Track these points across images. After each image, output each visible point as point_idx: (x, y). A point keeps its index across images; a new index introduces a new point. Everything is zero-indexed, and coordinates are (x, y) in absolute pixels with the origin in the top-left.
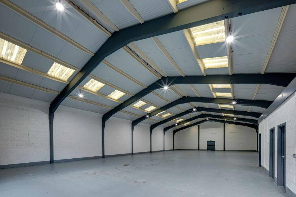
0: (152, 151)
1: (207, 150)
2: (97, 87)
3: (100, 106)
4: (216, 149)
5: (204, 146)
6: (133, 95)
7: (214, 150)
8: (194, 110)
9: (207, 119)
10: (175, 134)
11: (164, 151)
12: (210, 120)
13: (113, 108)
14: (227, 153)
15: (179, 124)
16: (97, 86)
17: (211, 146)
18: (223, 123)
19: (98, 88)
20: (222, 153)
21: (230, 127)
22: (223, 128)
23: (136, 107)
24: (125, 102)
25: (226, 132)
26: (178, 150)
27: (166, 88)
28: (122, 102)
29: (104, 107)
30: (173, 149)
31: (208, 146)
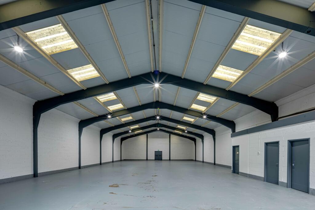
0: (102, 162)
1: (155, 160)
2: (56, 47)
3: (42, 84)
4: (163, 159)
5: (152, 156)
6: (108, 83)
7: (161, 160)
8: (158, 118)
9: (158, 129)
10: (123, 142)
11: (113, 162)
12: (161, 130)
13: (62, 94)
14: (172, 163)
15: (133, 130)
16: (56, 45)
17: (158, 156)
18: (169, 134)
19: (57, 49)
20: (168, 163)
21: (174, 138)
22: (169, 139)
23: (99, 101)
24: (89, 89)
25: (171, 143)
26: (125, 160)
27: (157, 85)
28: (85, 89)
29: (48, 87)
30: (120, 159)
31: (156, 156)
